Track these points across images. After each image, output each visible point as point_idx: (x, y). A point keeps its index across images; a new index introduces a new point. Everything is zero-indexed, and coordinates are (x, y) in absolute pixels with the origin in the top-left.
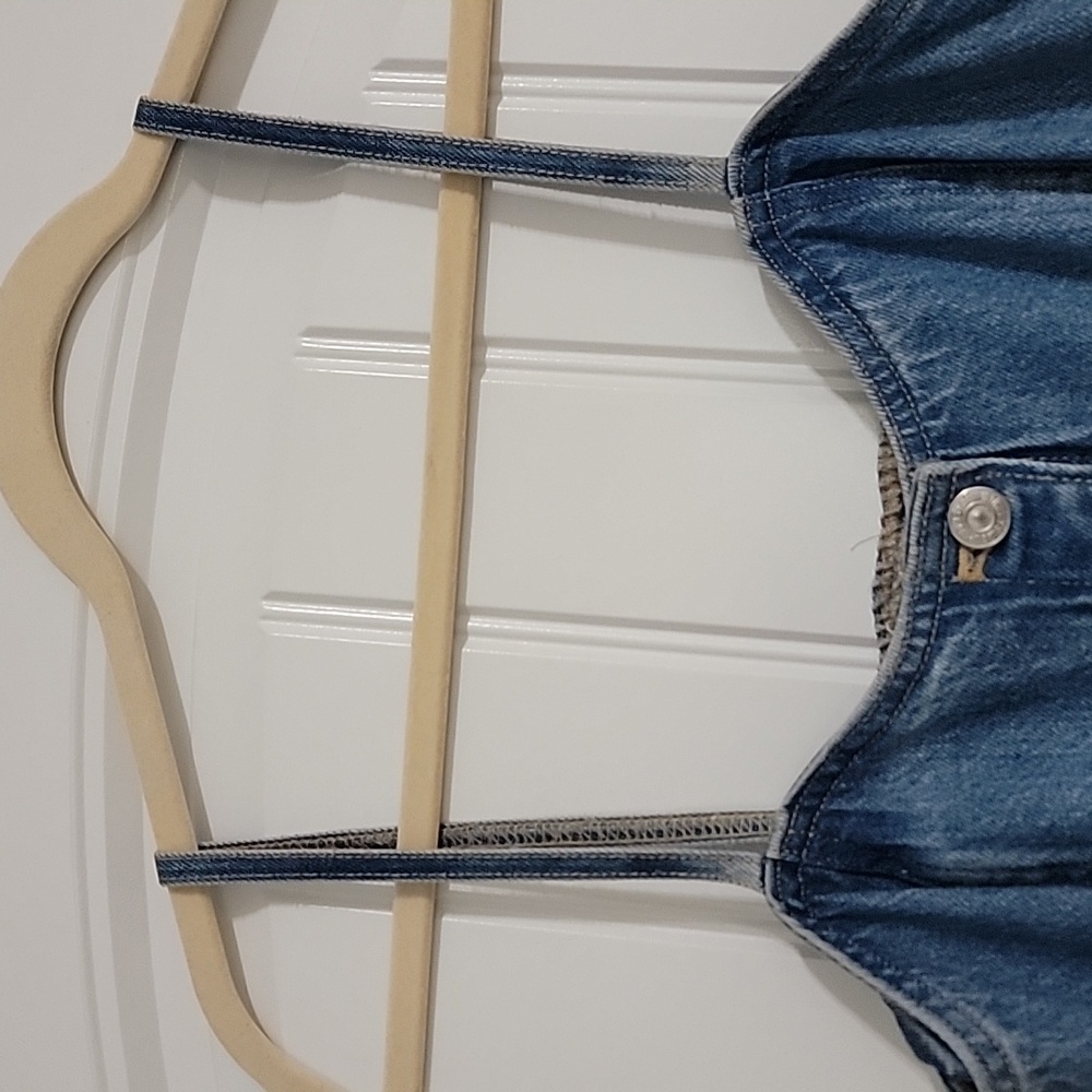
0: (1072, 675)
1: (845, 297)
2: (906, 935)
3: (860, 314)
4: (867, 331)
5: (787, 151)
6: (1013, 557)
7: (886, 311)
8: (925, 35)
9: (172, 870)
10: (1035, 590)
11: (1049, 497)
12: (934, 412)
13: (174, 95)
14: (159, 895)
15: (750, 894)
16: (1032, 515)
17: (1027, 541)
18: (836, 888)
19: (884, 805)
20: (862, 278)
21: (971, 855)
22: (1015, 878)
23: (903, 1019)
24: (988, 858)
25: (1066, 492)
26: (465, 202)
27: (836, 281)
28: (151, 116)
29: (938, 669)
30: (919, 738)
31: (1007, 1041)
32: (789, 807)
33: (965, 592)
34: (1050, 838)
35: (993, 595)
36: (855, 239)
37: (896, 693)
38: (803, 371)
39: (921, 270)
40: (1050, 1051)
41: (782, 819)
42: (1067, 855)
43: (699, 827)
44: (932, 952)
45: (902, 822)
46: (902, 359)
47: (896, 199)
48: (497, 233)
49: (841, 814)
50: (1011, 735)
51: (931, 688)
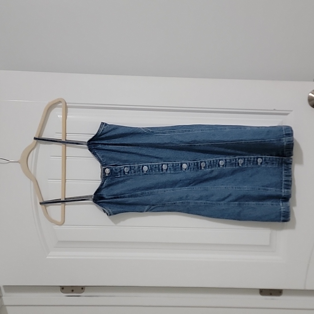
0: (115, 183)
1: (96, 154)
2: (104, 203)
3: (97, 155)
4: (98, 157)
5: (91, 142)
6: (110, 174)
7: (99, 155)
8: (101, 135)
9: (41, 203)
10: (112, 176)
11: (112, 169)
12: (104, 163)
13: (37, 137)
14: (40, 205)
15: (92, 202)
16: (111, 170)
17: (111, 173)
18: (98, 200)
19: (101, 194)
20: (98, 152)
21: (108, 197)
22: (112, 198)
23: (104, 210)
24: (109, 197)
25: (114, 169)
26: (64, 145)
27: (96, 153)
28: (35, 139)
29: (105, 183)
30: (104, 188)
31: (110, 210)
32: (94, 194)
33: (107, 177)
34: (114, 195)
35: (109, 177)
36: (97, 149)
37: (102, 185)
38: (94, 158)
39: (103, 151)
40: (113, 211)
41: (93, 196)
42: (115, 196)
43: (87, 197)
44: (106, 204)
45: (103, 195)
46: (101, 159)
47: (100, 146)
48: (67, 147)
49: (98, 195)
50: (111, 187)
51: (104, 184)
